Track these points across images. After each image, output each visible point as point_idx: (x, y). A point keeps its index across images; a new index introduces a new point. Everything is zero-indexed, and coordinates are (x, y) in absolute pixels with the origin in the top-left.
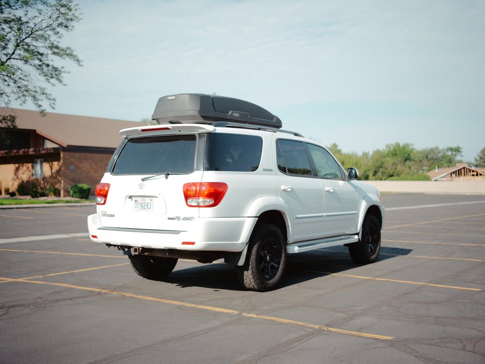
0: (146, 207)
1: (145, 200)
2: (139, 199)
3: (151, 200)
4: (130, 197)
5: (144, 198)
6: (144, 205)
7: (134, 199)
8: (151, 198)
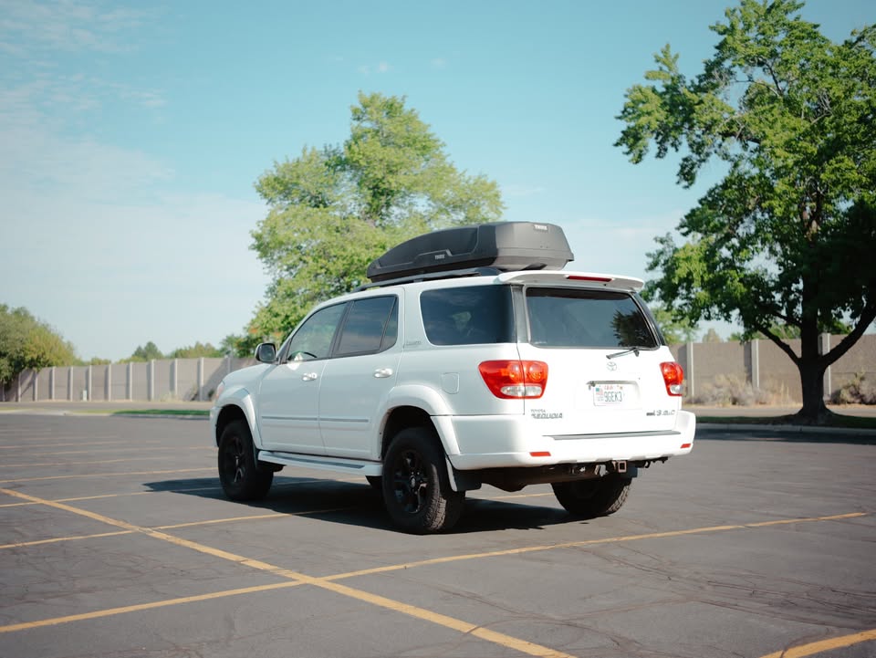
0: (614, 398)
1: (611, 388)
2: (602, 387)
3: (621, 388)
4: (593, 384)
5: (610, 385)
6: (610, 395)
7: (597, 386)
8: (620, 385)
